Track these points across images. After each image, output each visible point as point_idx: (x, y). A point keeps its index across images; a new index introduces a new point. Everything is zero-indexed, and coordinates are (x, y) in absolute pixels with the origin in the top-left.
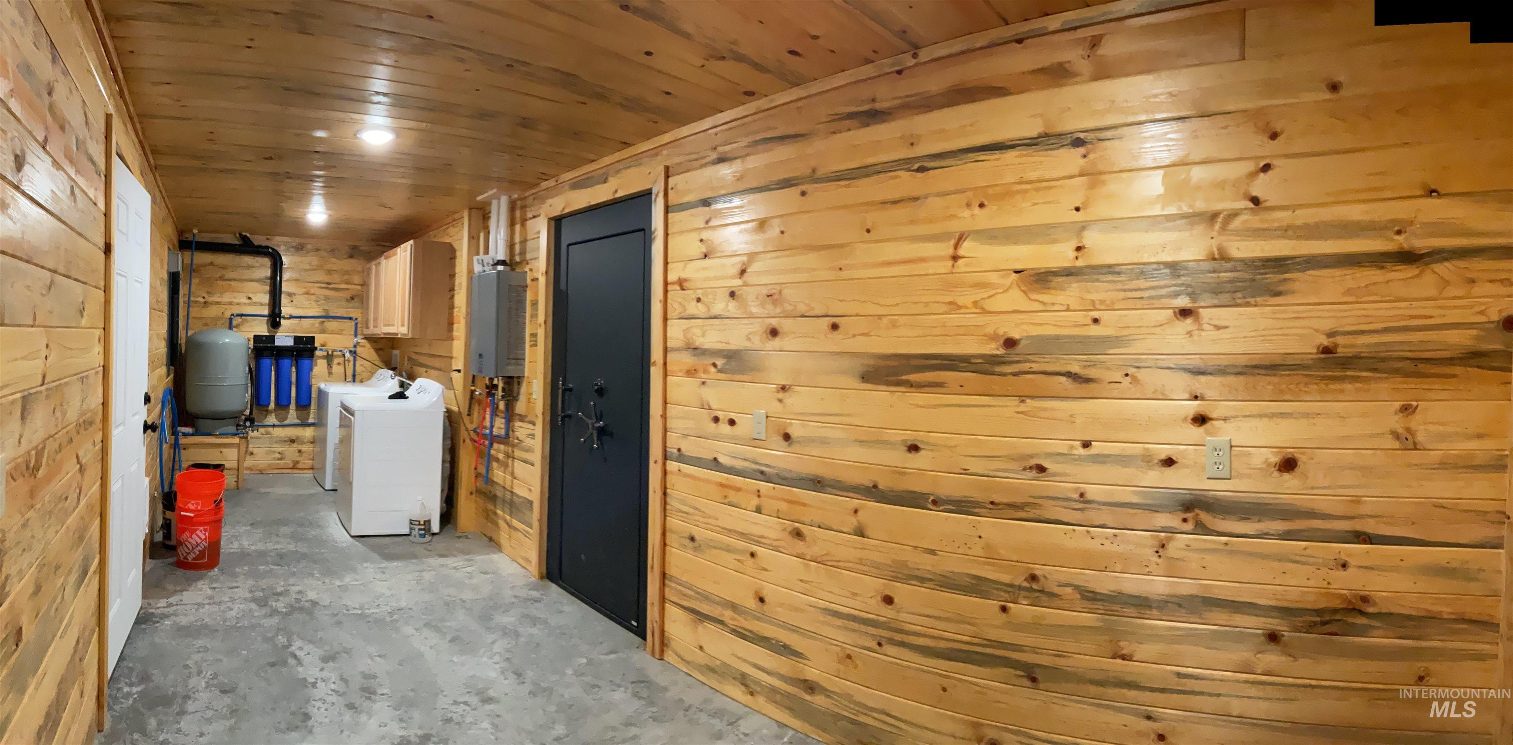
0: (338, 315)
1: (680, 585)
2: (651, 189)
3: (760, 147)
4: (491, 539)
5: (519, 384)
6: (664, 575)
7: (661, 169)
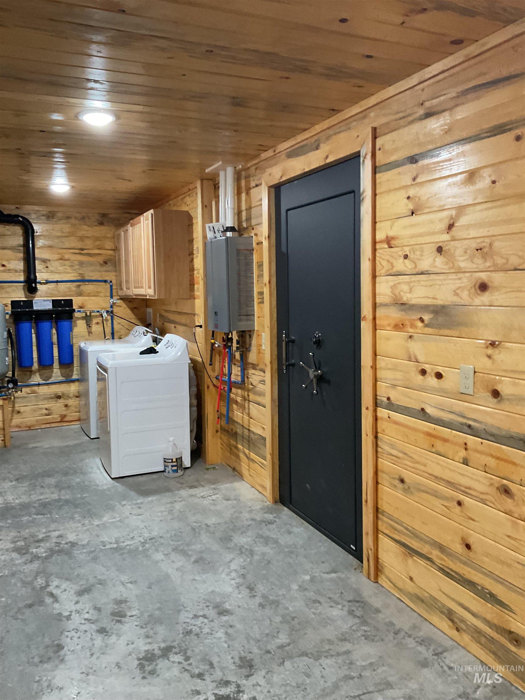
0: (93, 278)
1: (392, 520)
2: (359, 152)
3: (469, 96)
4: (234, 469)
5: (250, 336)
6: (377, 510)
7: (368, 132)
